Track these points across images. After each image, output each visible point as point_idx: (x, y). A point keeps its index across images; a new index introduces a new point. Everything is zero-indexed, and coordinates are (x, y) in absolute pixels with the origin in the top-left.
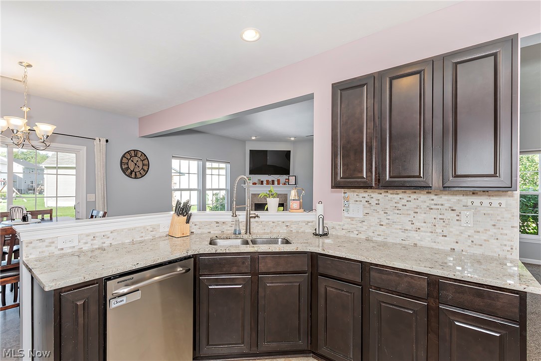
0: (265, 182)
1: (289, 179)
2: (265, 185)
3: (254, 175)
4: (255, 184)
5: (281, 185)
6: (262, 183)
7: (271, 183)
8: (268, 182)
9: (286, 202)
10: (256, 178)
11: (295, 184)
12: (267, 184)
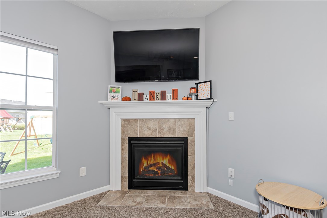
0: (146, 95)
1: (197, 89)
2: (146, 100)
3: (126, 83)
4: (127, 99)
5: (180, 100)
6: (140, 97)
7: (159, 97)
8: (152, 96)
9: (192, 135)
10: (130, 88)
11: (211, 98)
12: (150, 100)
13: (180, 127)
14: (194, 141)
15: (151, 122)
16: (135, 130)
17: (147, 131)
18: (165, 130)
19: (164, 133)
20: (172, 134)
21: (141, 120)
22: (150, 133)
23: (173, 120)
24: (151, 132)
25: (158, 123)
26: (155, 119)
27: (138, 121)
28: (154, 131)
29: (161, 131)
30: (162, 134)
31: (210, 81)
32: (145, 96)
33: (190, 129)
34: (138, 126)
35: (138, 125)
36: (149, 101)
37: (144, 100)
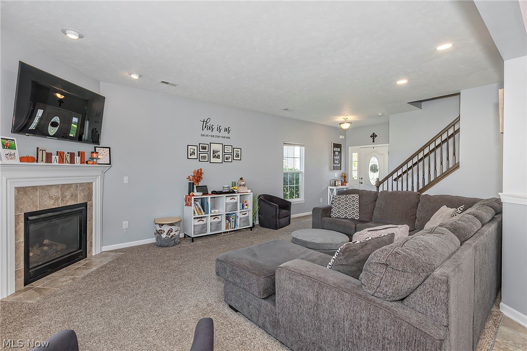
2: (55, 162)
3: (25, 136)
6: (49, 158)
7: (68, 159)
8: (62, 157)
9: (91, 199)
11: (110, 164)
12: (59, 162)
13: (81, 192)
14: (92, 206)
15: (53, 188)
16: (33, 202)
17: (48, 201)
18: (68, 197)
19: (67, 201)
20: (74, 201)
21: (42, 188)
22: (52, 203)
23: (75, 185)
24: (54, 201)
25: (61, 189)
26: (57, 186)
27: (37, 189)
28: (57, 199)
29: (64, 199)
30: (65, 202)
31: (110, 148)
32: (53, 157)
33: (89, 193)
34: (37, 196)
35: (38, 194)
36: (57, 164)
37: (53, 162)
